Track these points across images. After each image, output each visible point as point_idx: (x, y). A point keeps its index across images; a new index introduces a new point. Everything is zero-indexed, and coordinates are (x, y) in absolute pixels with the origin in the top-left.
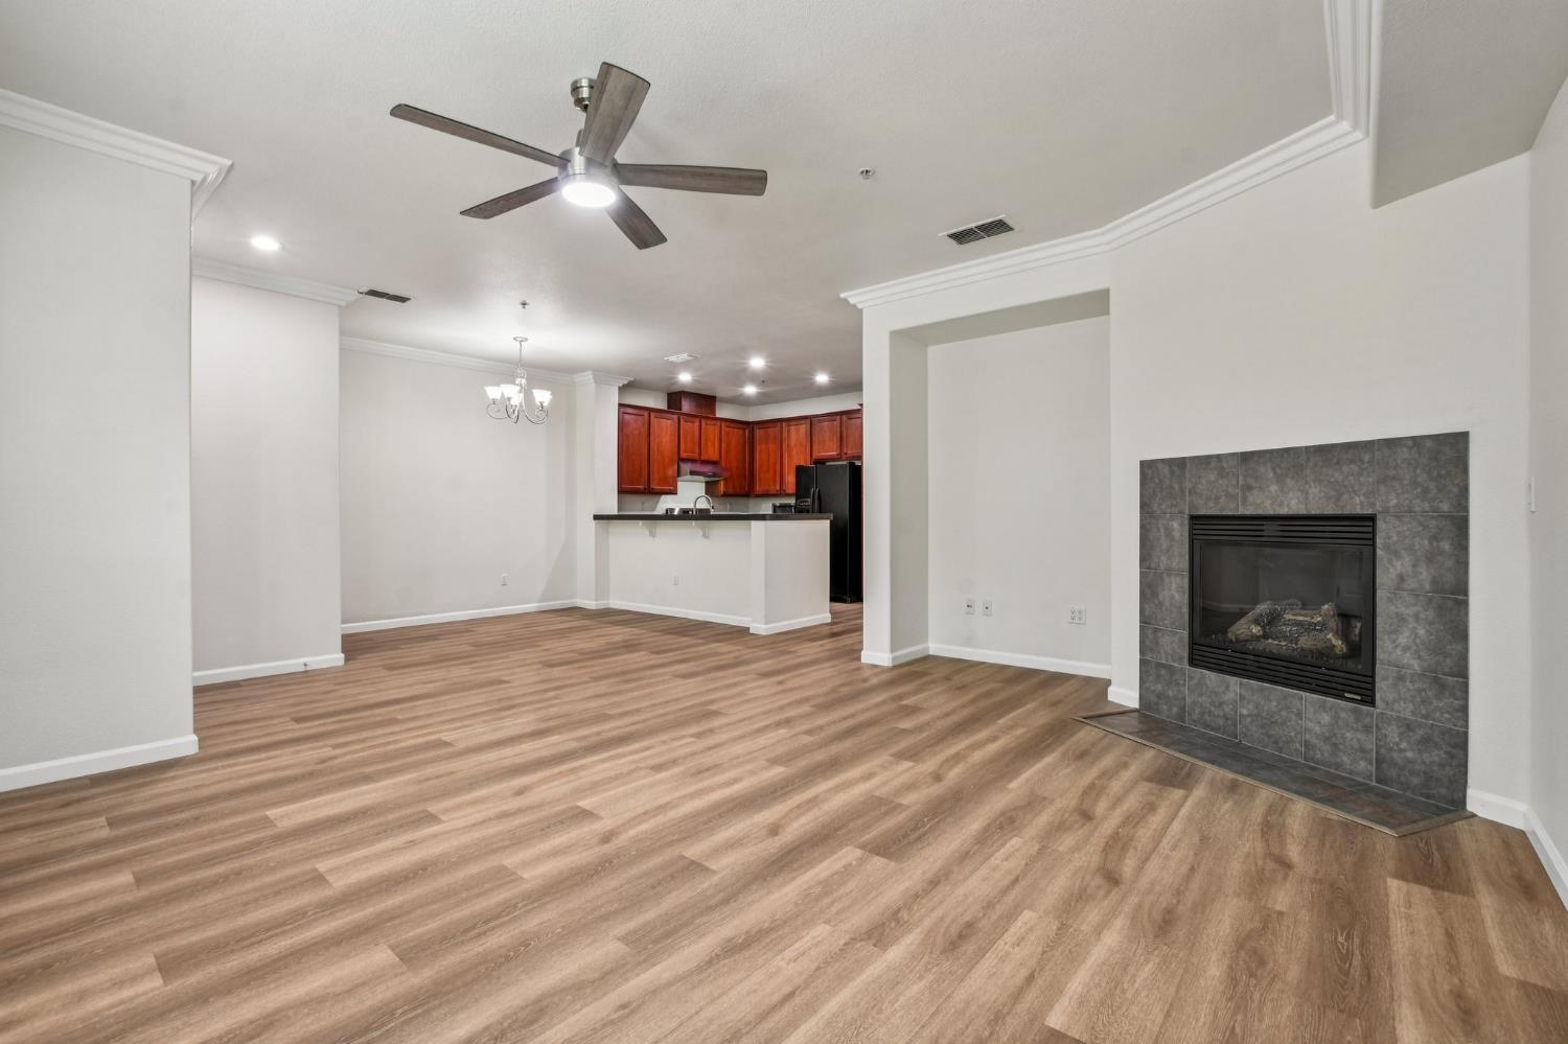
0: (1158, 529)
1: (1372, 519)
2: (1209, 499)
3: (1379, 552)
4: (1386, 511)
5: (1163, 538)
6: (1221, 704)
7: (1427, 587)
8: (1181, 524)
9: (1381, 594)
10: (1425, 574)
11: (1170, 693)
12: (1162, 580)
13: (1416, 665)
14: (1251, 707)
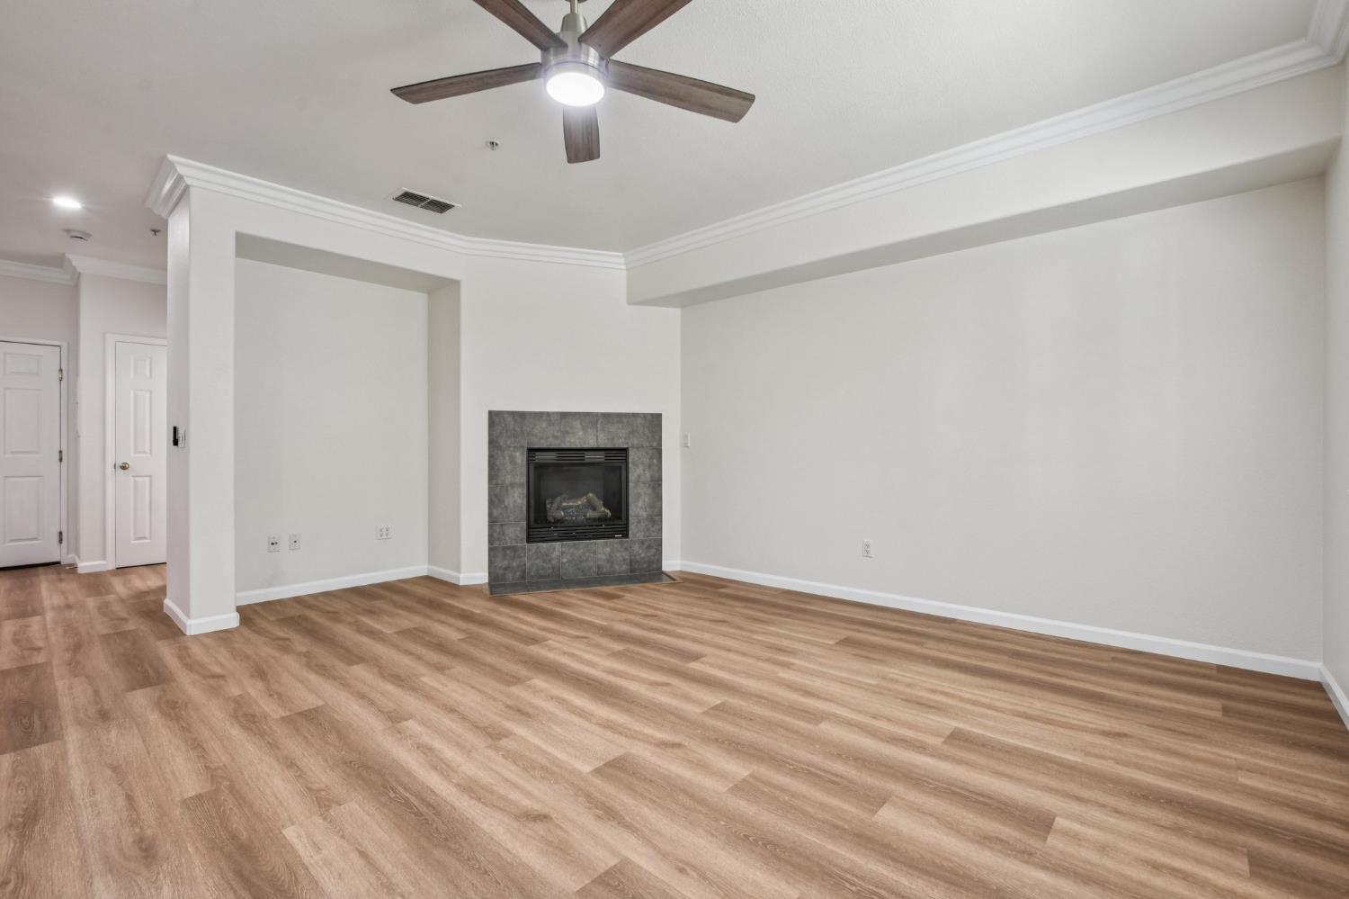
0: (504, 458)
1: (625, 450)
2: (541, 438)
3: (630, 465)
4: (633, 447)
5: (508, 464)
6: (550, 561)
7: (649, 479)
8: (523, 454)
9: (631, 485)
10: (648, 474)
11: (514, 564)
12: (507, 491)
13: (645, 514)
14: (568, 557)
